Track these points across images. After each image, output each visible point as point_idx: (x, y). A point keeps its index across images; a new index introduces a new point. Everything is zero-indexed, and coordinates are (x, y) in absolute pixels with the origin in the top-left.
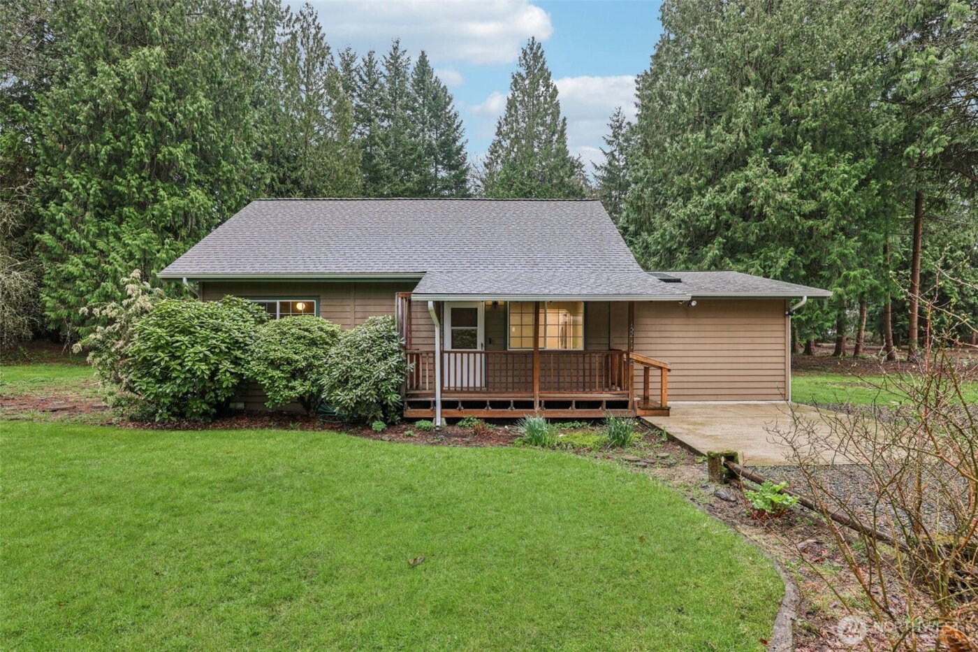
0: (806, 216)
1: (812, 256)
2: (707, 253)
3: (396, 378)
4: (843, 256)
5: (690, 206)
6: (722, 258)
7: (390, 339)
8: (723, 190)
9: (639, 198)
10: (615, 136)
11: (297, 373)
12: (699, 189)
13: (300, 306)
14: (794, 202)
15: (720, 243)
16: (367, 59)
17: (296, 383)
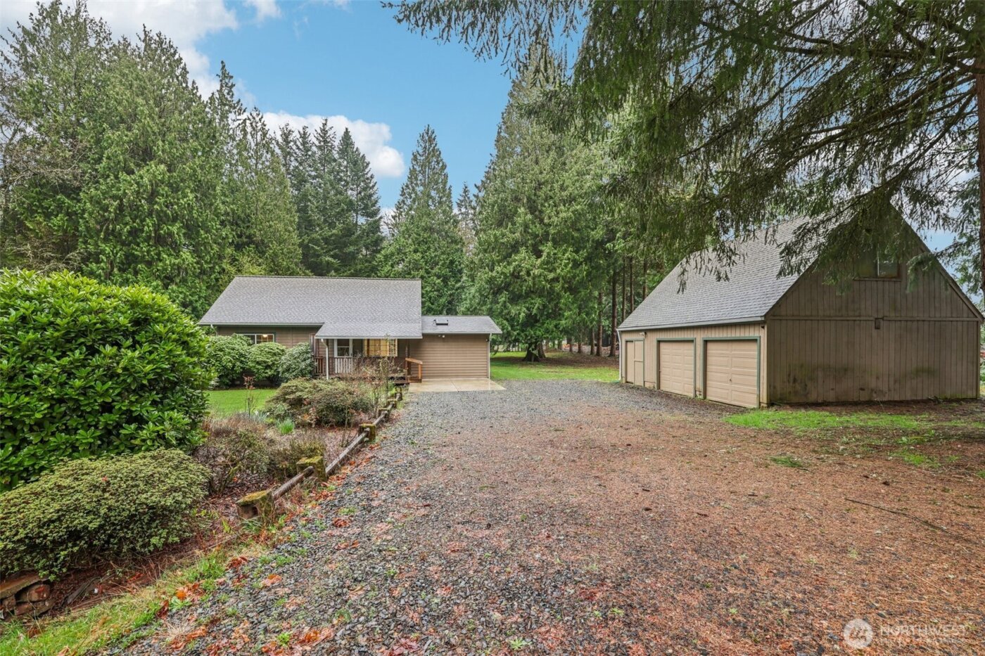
3: (309, 368)
7: (307, 353)
11: (268, 367)
13: (265, 336)
16: (302, 132)
17: (268, 371)
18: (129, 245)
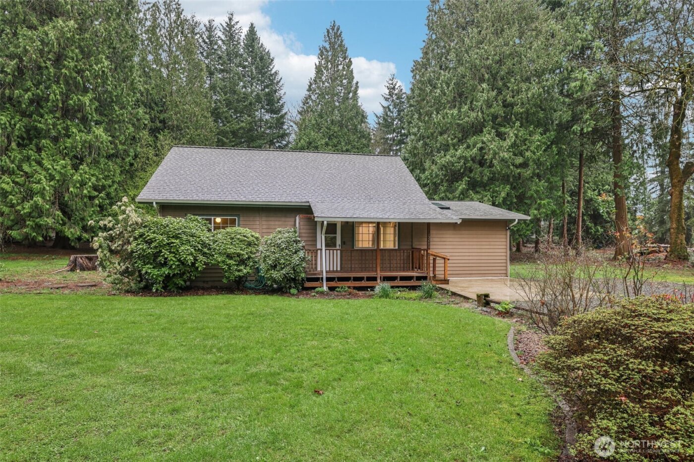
0: (517, 167)
1: (521, 191)
2: (459, 186)
4: (537, 192)
5: (448, 157)
6: (467, 190)
7: (297, 241)
8: (468, 147)
9: (415, 148)
10: (390, 95)
12: (454, 145)
13: (218, 220)
14: (510, 157)
15: (466, 180)
16: (208, 25)
17: (242, 267)
18: (30, 116)
